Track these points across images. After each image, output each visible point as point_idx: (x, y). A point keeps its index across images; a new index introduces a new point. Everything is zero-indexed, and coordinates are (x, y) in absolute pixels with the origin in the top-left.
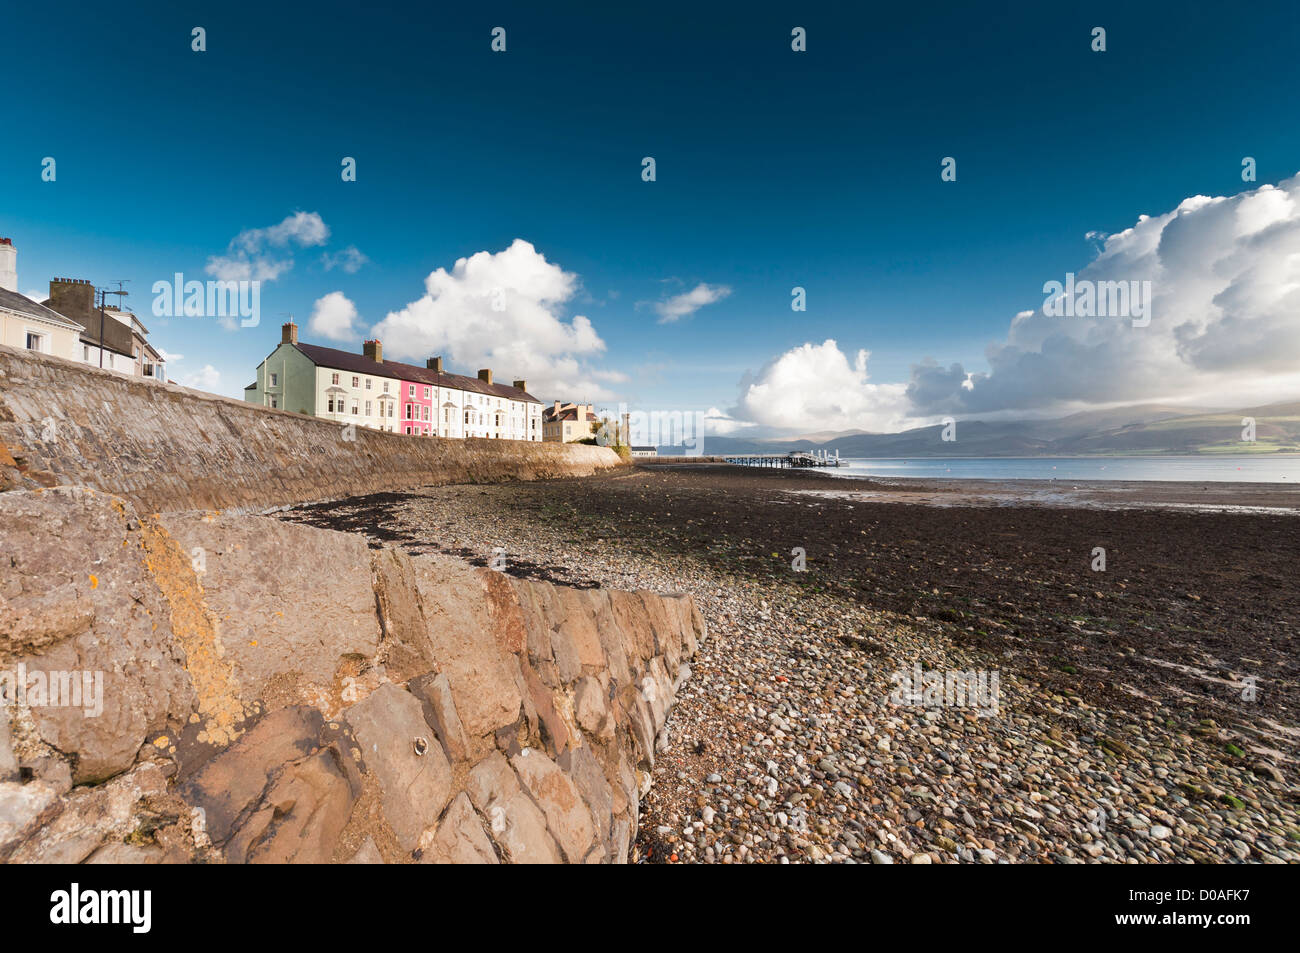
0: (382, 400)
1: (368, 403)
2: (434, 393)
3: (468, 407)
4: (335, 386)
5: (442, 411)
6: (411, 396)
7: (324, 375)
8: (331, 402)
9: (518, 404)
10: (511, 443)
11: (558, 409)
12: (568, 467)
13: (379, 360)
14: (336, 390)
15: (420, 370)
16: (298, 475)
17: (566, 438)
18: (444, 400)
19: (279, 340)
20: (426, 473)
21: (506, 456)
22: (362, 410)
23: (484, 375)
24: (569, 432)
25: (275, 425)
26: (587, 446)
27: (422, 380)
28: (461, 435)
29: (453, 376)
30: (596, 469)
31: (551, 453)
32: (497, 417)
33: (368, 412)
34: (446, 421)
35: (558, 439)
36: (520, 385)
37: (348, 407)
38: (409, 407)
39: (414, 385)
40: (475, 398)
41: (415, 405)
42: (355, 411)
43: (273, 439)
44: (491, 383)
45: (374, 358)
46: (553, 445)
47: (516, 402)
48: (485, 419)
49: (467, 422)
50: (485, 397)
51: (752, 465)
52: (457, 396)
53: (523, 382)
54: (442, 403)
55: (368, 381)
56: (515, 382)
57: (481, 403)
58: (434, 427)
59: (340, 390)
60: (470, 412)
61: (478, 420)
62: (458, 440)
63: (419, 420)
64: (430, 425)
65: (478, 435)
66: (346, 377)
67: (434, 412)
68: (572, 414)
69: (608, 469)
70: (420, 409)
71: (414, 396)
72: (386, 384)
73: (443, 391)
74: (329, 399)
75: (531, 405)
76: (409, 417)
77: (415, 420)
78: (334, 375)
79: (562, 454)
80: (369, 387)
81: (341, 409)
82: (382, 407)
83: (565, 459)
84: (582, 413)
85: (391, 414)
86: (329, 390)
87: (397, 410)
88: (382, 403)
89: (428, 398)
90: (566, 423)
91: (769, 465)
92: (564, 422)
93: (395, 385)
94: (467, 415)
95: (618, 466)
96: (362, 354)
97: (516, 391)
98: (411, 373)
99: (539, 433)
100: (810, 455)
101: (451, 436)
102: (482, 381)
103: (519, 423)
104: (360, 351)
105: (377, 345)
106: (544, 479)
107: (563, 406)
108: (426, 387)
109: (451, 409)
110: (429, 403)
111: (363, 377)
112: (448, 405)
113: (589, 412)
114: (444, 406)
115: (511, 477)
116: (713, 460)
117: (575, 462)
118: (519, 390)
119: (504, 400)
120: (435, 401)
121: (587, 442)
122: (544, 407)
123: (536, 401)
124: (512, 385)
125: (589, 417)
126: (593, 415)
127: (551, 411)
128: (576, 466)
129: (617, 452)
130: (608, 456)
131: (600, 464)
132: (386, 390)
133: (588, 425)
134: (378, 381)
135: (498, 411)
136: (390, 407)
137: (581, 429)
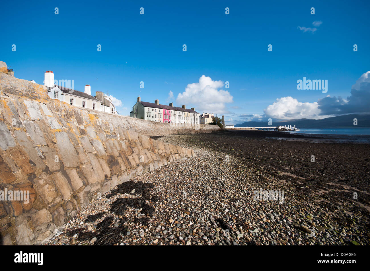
0: (159, 114)
1: (156, 115)
2: (171, 112)
7: (146, 109)
8: (148, 115)
9: (192, 114)
11: (204, 115)
12: (204, 130)
13: (158, 104)
14: (149, 112)
15: (168, 106)
16: (140, 132)
17: (206, 123)
18: (173, 114)
19: (137, 101)
20: (167, 132)
21: (188, 127)
22: (154, 117)
23: (183, 107)
24: (207, 121)
25: (136, 122)
26: (210, 125)
29: (176, 107)
30: (213, 131)
33: (156, 117)
34: (174, 119)
35: (204, 123)
36: (193, 109)
37: (151, 116)
38: (165, 116)
39: (166, 110)
40: (181, 112)
42: (153, 117)
43: (135, 124)
44: (185, 109)
45: (157, 104)
46: (201, 125)
48: (184, 118)
49: (179, 119)
50: (184, 112)
51: (264, 130)
52: (177, 112)
55: (156, 110)
57: (183, 114)
58: (171, 120)
59: (150, 112)
60: (180, 116)
61: (182, 118)
63: (167, 119)
65: (182, 122)
66: (151, 109)
67: (171, 117)
68: (207, 116)
69: (216, 131)
70: (168, 116)
71: (166, 113)
72: (160, 110)
73: (173, 111)
74: (147, 114)
75: (196, 114)
76: (165, 118)
78: (148, 109)
79: (203, 127)
80: (156, 111)
81: (150, 117)
82: (159, 116)
83: (203, 129)
84: (210, 116)
85: (161, 118)
86: (147, 112)
87: (162, 117)
90: (206, 119)
91: (270, 130)
92: (205, 118)
93: (162, 110)
95: (219, 130)
97: (192, 111)
98: (166, 107)
99: (198, 122)
100: (285, 127)
101: (175, 122)
103: (193, 119)
104: (154, 103)
105: (158, 100)
106: (197, 133)
107: (205, 114)
108: (169, 110)
109: (175, 116)
110: (170, 114)
111: (154, 109)
113: (212, 115)
114: (173, 115)
115: (189, 133)
116: (251, 128)
117: (206, 129)
118: (193, 110)
119: (188, 113)
120: (171, 113)
121: (211, 124)
122: (200, 115)
123: (197, 113)
124: (191, 109)
125: (212, 117)
126: (213, 116)
127: (202, 115)
128: (207, 130)
129: (219, 126)
130: (216, 127)
131: (214, 130)
132: (160, 112)
133: (212, 119)
134: (158, 110)
135: (187, 116)
136: (161, 116)
137: (210, 120)
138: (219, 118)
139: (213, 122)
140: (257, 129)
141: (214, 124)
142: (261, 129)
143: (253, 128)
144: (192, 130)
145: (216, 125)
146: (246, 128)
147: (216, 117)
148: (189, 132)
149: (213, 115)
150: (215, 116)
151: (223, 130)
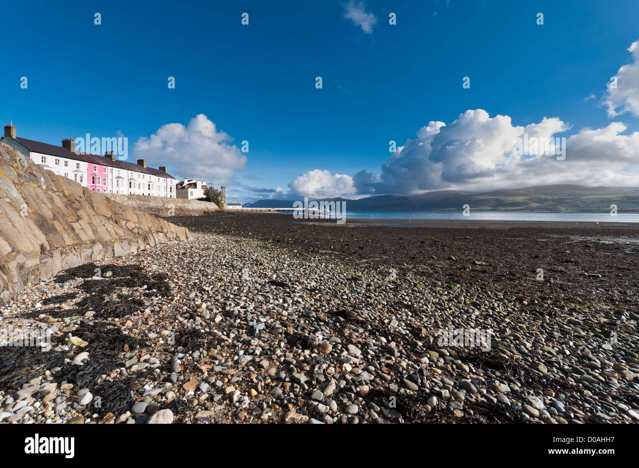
0: (75, 173)
2: (109, 171)
3: (131, 179)
4: (43, 163)
5: (115, 181)
6: (94, 171)
7: (36, 157)
9: (162, 179)
10: (156, 198)
11: (186, 182)
12: (188, 211)
13: (74, 150)
15: (101, 158)
17: (190, 197)
19: (3, 134)
21: (152, 204)
24: (192, 195)
26: (200, 202)
27: (101, 163)
28: (126, 193)
29: (122, 162)
30: (205, 212)
31: (180, 203)
32: (149, 185)
34: (118, 186)
35: (187, 197)
36: (163, 169)
38: (93, 178)
39: (97, 166)
40: (135, 174)
41: (97, 176)
44: (145, 167)
45: (70, 149)
46: (180, 200)
47: (160, 178)
48: (141, 186)
49: (130, 187)
50: (142, 174)
51: (289, 213)
52: (124, 173)
53: (165, 167)
54: (115, 176)
55: (66, 162)
56: (160, 167)
57: (139, 177)
58: (110, 188)
60: (133, 182)
61: (137, 186)
62: (124, 195)
63: (100, 185)
64: (107, 188)
65: (137, 193)
66: (51, 159)
67: (110, 182)
68: (194, 185)
69: (211, 212)
70: (100, 178)
71: (96, 172)
72: (78, 164)
73: (115, 170)
75: (169, 180)
76: (93, 183)
77: (97, 185)
78: (42, 158)
79: (186, 205)
80: (66, 165)
82: (76, 177)
83: (187, 207)
84: (199, 184)
87: (85, 179)
88: (76, 175)
89: (106, 173)
90: (190, 190)
92: (189, 189)
93: (84, 165)
94: (130, 183)
95: (217, 211)
96: (61, 146)
97: (161, 172)
98: (93, 159)
99: (174, 194)
101: (120, 193)
102: (139, 166)
103: (163, 189)
104: (61, 145)
105: (72, 142)
107: (189, 181)
108: (104, 167)
109: (120, 180)
110: (107, 176)
111: (62, 160)
112: (118, 177)
114: (116, 178)
116: (270, 210)
117: (192, 209)
118: (163, 171)
119: (153, 177)
120: (110, 175)
121: (201, 199)
122: (177, 182)
123: (173, 178)
124: (158, 169)
125: (203, 187)
126: (205, 186)
127: (182, 183)
128: (193, 211)
129: (217, 205)
130: (212, 206)
131: (207, 210)
132: (78, 167)
133: (203, 191)
134: (72, 163)
135: (149, 182)
136: (81, 177)
137: (199, 193)
138: (217, 190)
139: (205, 197)
140: (278, 211)
141: (207, 199)
142: (284, 211)
143: (273, 210)
144: (162, 210)
145: (210, 202)
146: (262, 209)
147: (211, 188)
148: (155, 213)
149: (204, 184)
150: (208, 186)
151: (224, 212)
